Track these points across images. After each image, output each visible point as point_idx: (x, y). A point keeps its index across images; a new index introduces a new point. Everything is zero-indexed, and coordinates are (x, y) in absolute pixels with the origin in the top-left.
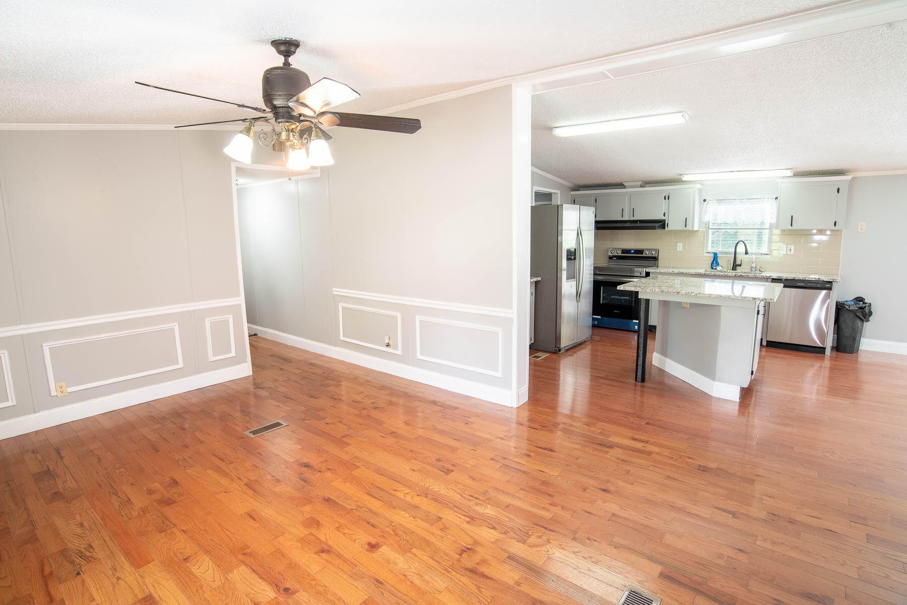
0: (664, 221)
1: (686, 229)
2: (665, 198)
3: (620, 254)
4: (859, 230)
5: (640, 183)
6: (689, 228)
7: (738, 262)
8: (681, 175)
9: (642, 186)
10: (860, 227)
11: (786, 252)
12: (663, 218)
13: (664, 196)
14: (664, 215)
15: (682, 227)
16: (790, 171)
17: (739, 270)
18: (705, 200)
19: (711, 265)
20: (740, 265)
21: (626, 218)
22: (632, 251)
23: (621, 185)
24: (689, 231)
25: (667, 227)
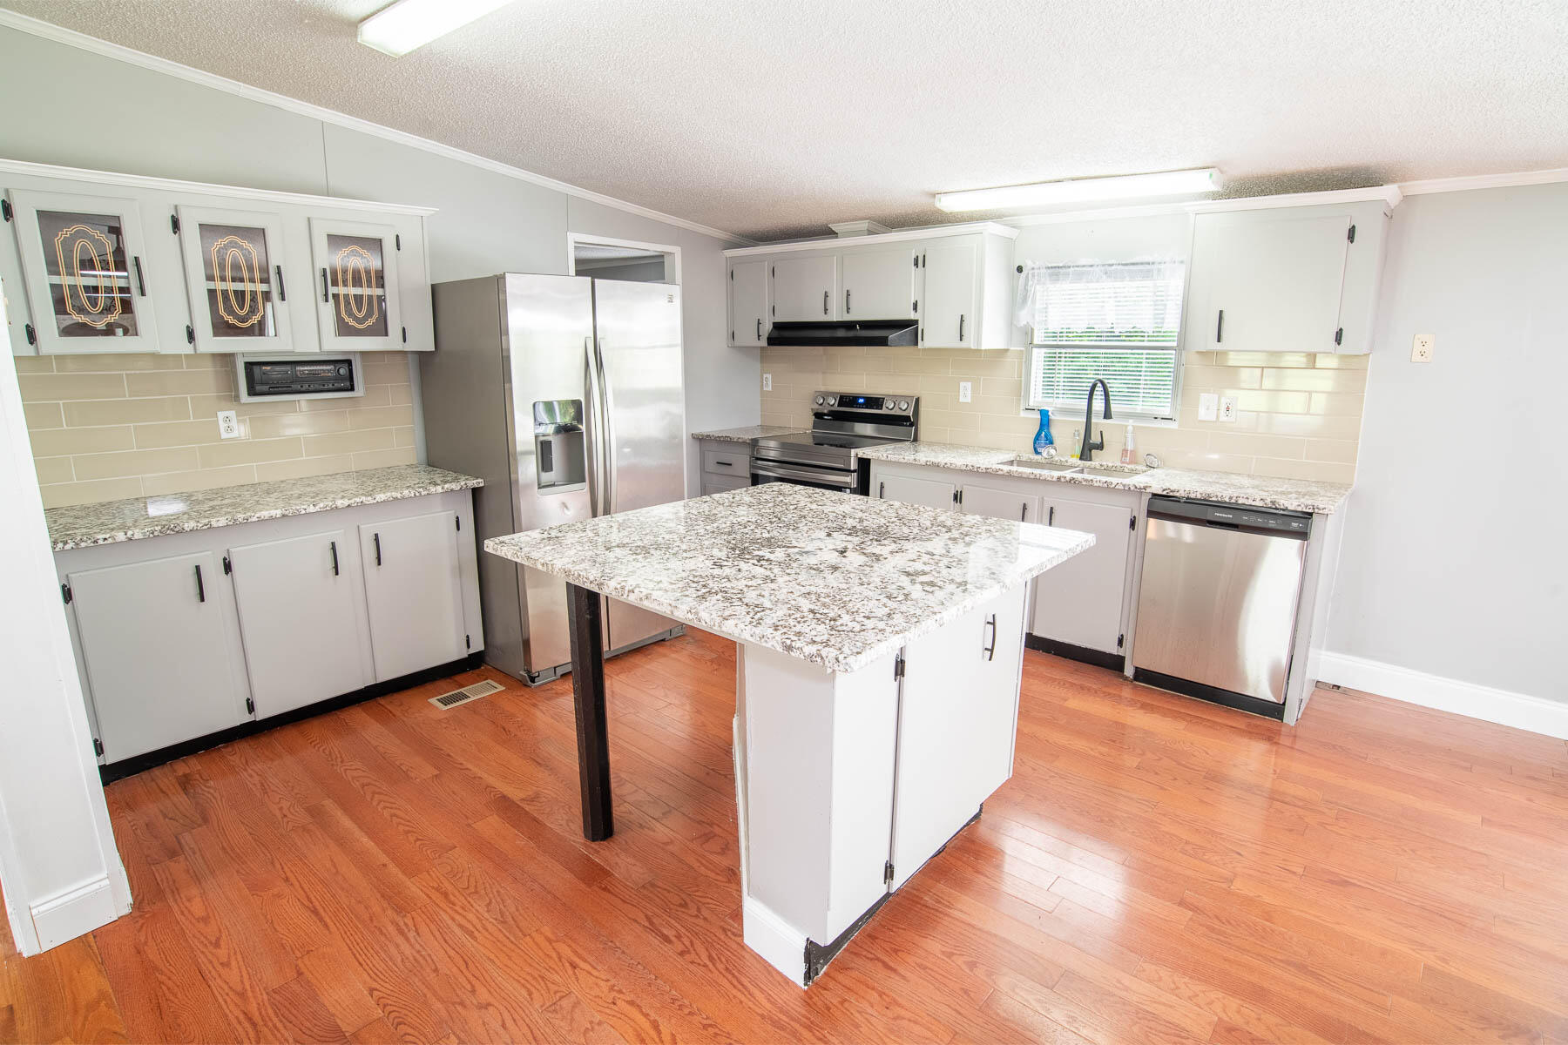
0: (916, 322)
1: (964, 345)
2: (916, 264)
3: (836, 408)
4: (1417, 357)
5: (864, 225)
6: (969, 343)
7: (1095, 439)
8: (934, 195)
9: (870, 232)
10: (1418, 348)
11: (1218, 417)
12: (912, 316)
13: (914, 256)
14: (915, 308)
15: (954, 343)
16: (1206, 173)
17: (1099, 458)
18: (1020, 269)
19: (1035, 443)
20: (1100, 447)
21: (835, 315)
22: (861, 401)
23: (827, 232)
24: (968, 351)
25: (922, 340)
